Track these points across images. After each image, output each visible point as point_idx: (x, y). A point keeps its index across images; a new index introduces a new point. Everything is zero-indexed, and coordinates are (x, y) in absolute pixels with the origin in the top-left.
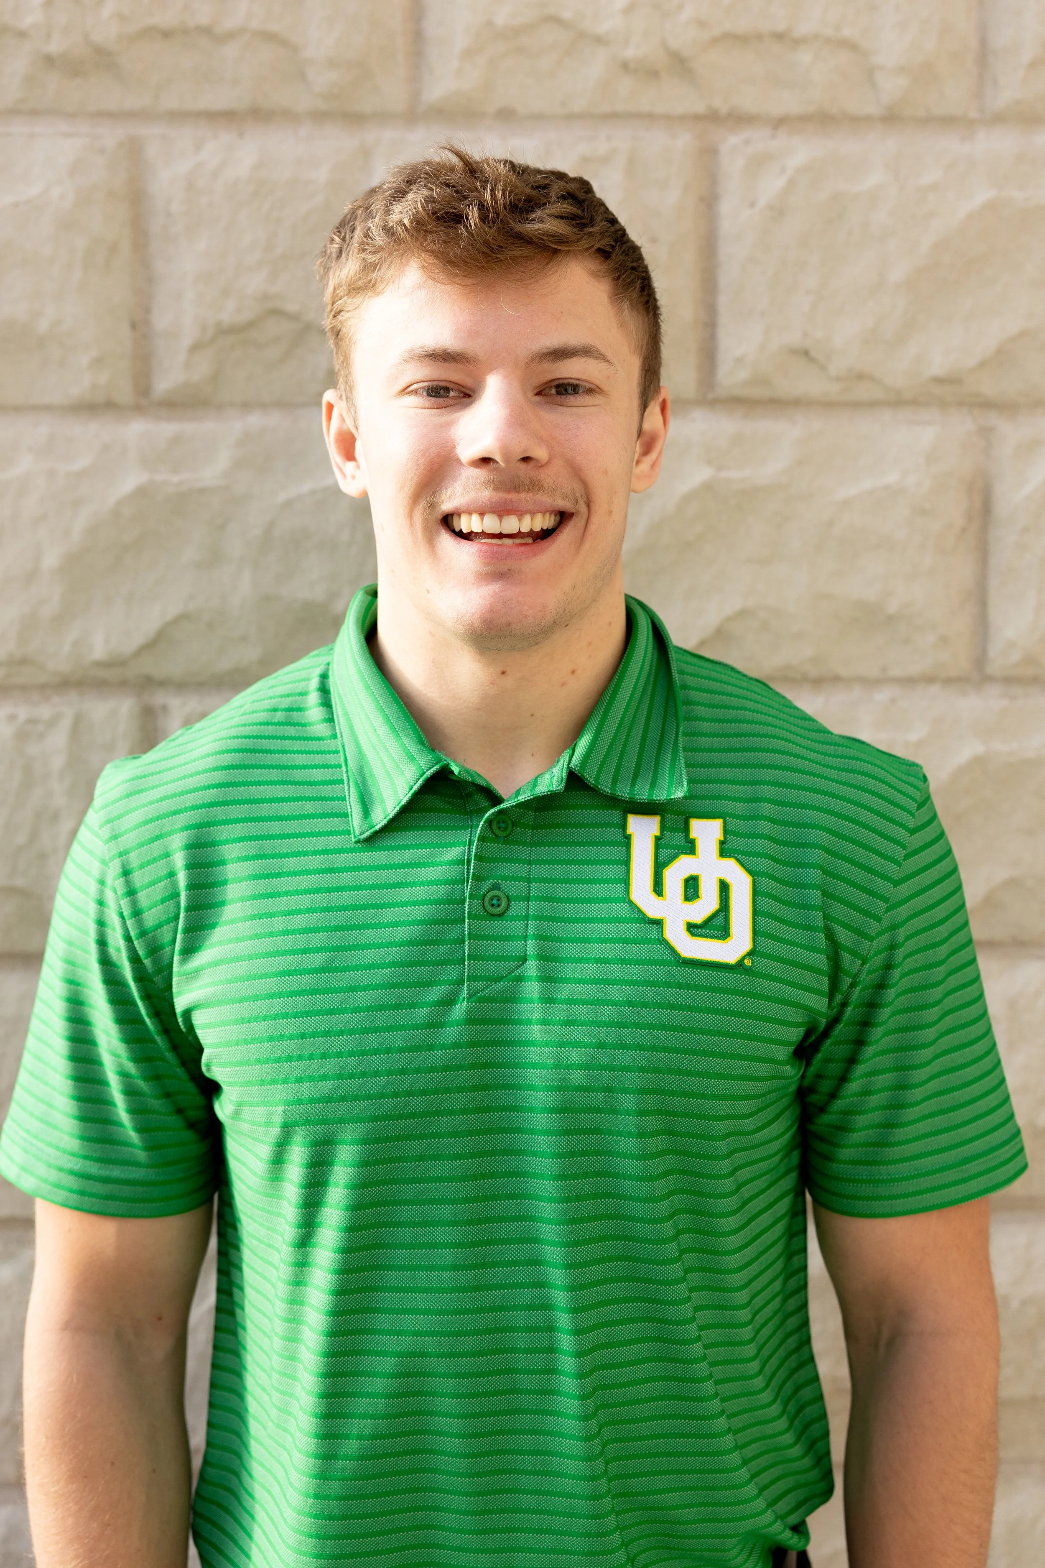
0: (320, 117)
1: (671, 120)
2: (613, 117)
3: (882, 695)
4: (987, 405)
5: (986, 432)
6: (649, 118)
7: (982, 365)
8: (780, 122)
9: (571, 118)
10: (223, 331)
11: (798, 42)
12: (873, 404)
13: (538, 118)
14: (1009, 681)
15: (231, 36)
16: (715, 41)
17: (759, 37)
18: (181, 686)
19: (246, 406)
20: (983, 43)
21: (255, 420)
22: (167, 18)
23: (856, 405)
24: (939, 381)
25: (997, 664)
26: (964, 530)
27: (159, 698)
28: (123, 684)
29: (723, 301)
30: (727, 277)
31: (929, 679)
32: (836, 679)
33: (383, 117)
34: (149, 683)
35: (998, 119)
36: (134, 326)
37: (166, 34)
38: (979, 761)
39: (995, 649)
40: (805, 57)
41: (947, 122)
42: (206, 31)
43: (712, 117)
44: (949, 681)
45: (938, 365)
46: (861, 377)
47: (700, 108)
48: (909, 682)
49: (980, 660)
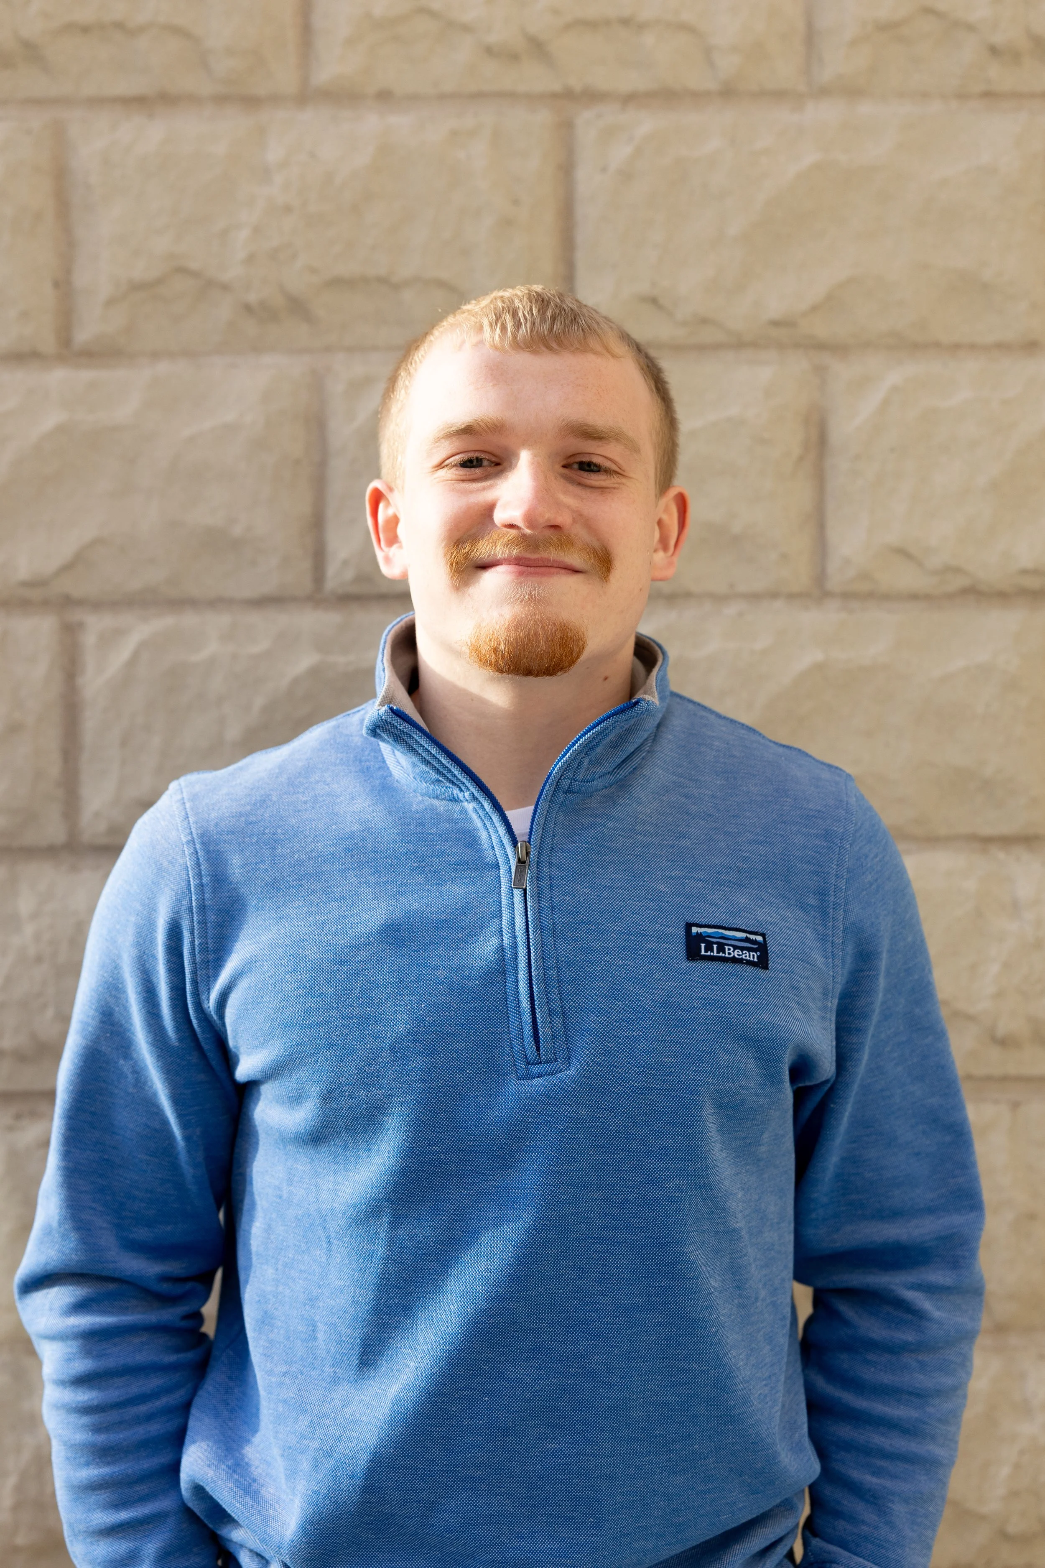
0: (221, 100)
1: (533, 99)
2: (479, 96)
3: (731, 610)
4: (821, 346)
5: (820, 371)
6: (511, 96)
7: (814, 308)
8: (630, 99)
9: (442, 97)
10: (136, 287)
11: (642, 27)
12: (717, 347)
13: (414, 99)
14: (847, 596)
15: (141, 29)
16: (568, 27)
17: (607, 23)
18: (97, 605)
19: (155, 356)
20: (810, 26)
21: (163, 367)
22: (84, 15)
23: (701, 348)
24: (776, 324)
25: (836, 580)
26: (801, 459)
27: (76, 615)
28: (46, 604)
29: (581, 258)
30: (583, 235)
31: (774, 595)
32: (688, 595)
33: (276, 99)
34: (68, 602)
35: (823, 92)
36: (56, 285)
37: (85, 29)
38: (819, 667)
39: (833, 566)
40: (649, 39)
41: (779, 95)
42: (119, 26)
43: (568, 95)
44: (792, 597)
45: (775, 308)
46: (704, 321)
47: (557, 87)
48: (754, 597)
49: (820, 577)
